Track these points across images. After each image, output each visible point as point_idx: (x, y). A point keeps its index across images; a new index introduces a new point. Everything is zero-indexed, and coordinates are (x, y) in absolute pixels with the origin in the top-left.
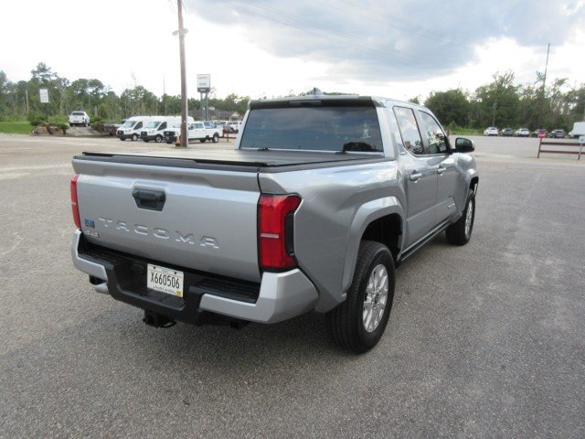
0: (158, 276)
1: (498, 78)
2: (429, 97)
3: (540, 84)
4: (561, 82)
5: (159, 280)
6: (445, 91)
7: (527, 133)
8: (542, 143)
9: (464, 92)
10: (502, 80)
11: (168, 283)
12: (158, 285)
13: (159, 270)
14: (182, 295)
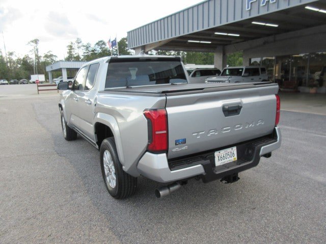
0: (222, 156)
4: (11, 54)
5: (221, 158)
7: (7, 82)
8: (38, 86)
11: (228, 156)
12: (223, 161)
13: (223, 152)
14: (236, 159)
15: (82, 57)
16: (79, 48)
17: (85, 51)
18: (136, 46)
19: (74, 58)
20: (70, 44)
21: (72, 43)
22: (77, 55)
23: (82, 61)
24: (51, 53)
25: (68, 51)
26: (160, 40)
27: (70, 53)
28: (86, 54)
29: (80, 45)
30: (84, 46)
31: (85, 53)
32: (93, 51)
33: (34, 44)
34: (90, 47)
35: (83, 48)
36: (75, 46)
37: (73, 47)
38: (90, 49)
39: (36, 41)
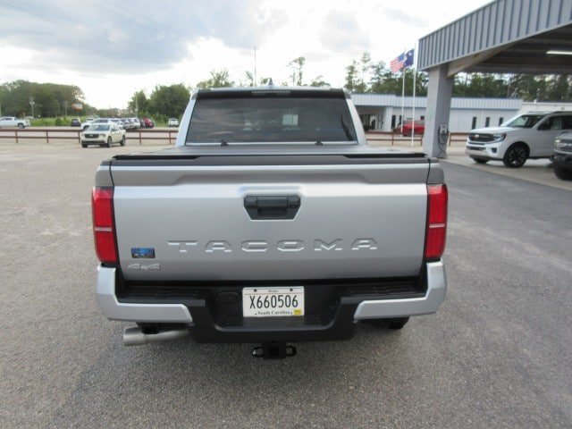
0: (262, 300)
1: (215, 75)
2: (155, 90)
3: (249, 82)
5: (262, 304)
6: (168, 85)
9: (186, 86)
10: (219, 78)
11: (280, 303)
12: (263, 310)
13: (263, 292)
14: (303, 313)
15: (369, 86)
16: (364, 70)
17: (374, 76)
18: (430, 66)
19: (356, 87)
20: (351, 64)
21: (355, 62)
22: (360, 83)
23: (368, 92)
24: (322, 80)
25: (347, 75)
26: (478, 51)
27: (350, 78)
28: (374, 81)
29: (367, 65)
30: (373, 67)
31: (373, 79)
32: (386, 75)
33: (297, 65)
34: (382, 68)
35: (371, 70)
36: (358, 68)
37: (356, 69)
38: (383, 72)
39: (301, 61)
